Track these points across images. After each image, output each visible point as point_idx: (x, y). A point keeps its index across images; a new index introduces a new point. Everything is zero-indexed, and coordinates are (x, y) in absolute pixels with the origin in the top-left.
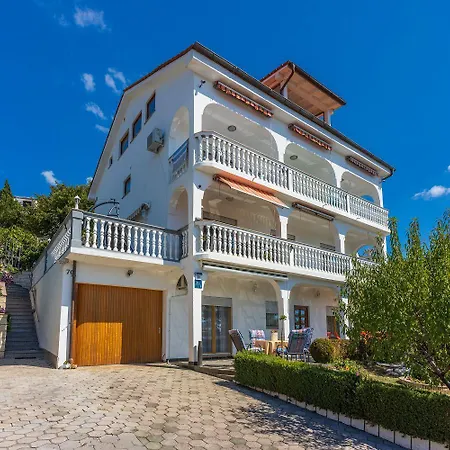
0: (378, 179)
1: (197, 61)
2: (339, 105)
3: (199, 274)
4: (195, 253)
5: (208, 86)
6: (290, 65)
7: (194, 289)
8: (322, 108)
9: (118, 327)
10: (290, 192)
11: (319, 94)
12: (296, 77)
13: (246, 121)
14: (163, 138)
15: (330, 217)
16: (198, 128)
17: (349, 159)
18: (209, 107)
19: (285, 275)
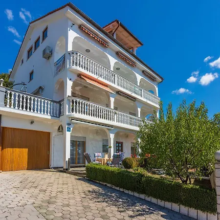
0: (156, 83)
1: (70, 13)
2: (140, 45)
3: (69, 124)
4: (67, 114)
5: (76, 27)
6: (118, 22)
7: (67, 132)
8: (132, 46)
9: (26, 151)
10: (115, 86)
11: (131, 38)
12: (120, 28)
13: (95, 48)
14: (51, 52)
15: (134, 99)
16: (70, 49)
17: (143, 72)
18: (76, 38)
19: (112, 126)
